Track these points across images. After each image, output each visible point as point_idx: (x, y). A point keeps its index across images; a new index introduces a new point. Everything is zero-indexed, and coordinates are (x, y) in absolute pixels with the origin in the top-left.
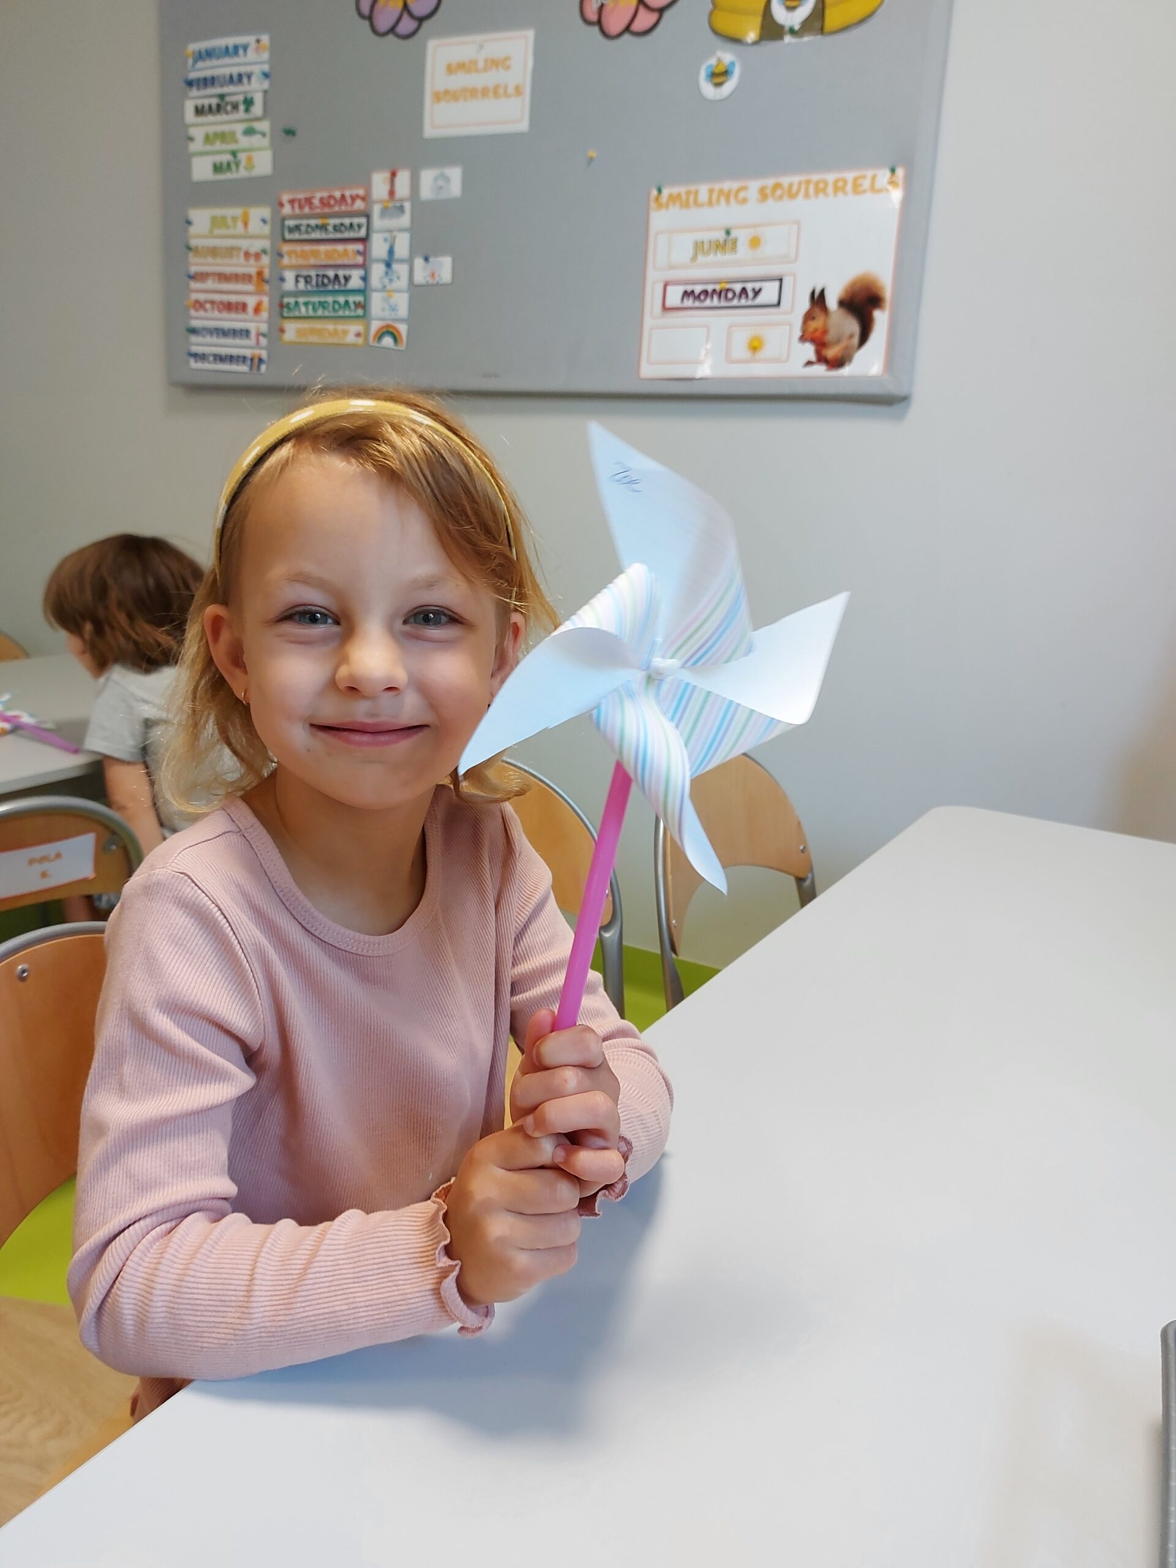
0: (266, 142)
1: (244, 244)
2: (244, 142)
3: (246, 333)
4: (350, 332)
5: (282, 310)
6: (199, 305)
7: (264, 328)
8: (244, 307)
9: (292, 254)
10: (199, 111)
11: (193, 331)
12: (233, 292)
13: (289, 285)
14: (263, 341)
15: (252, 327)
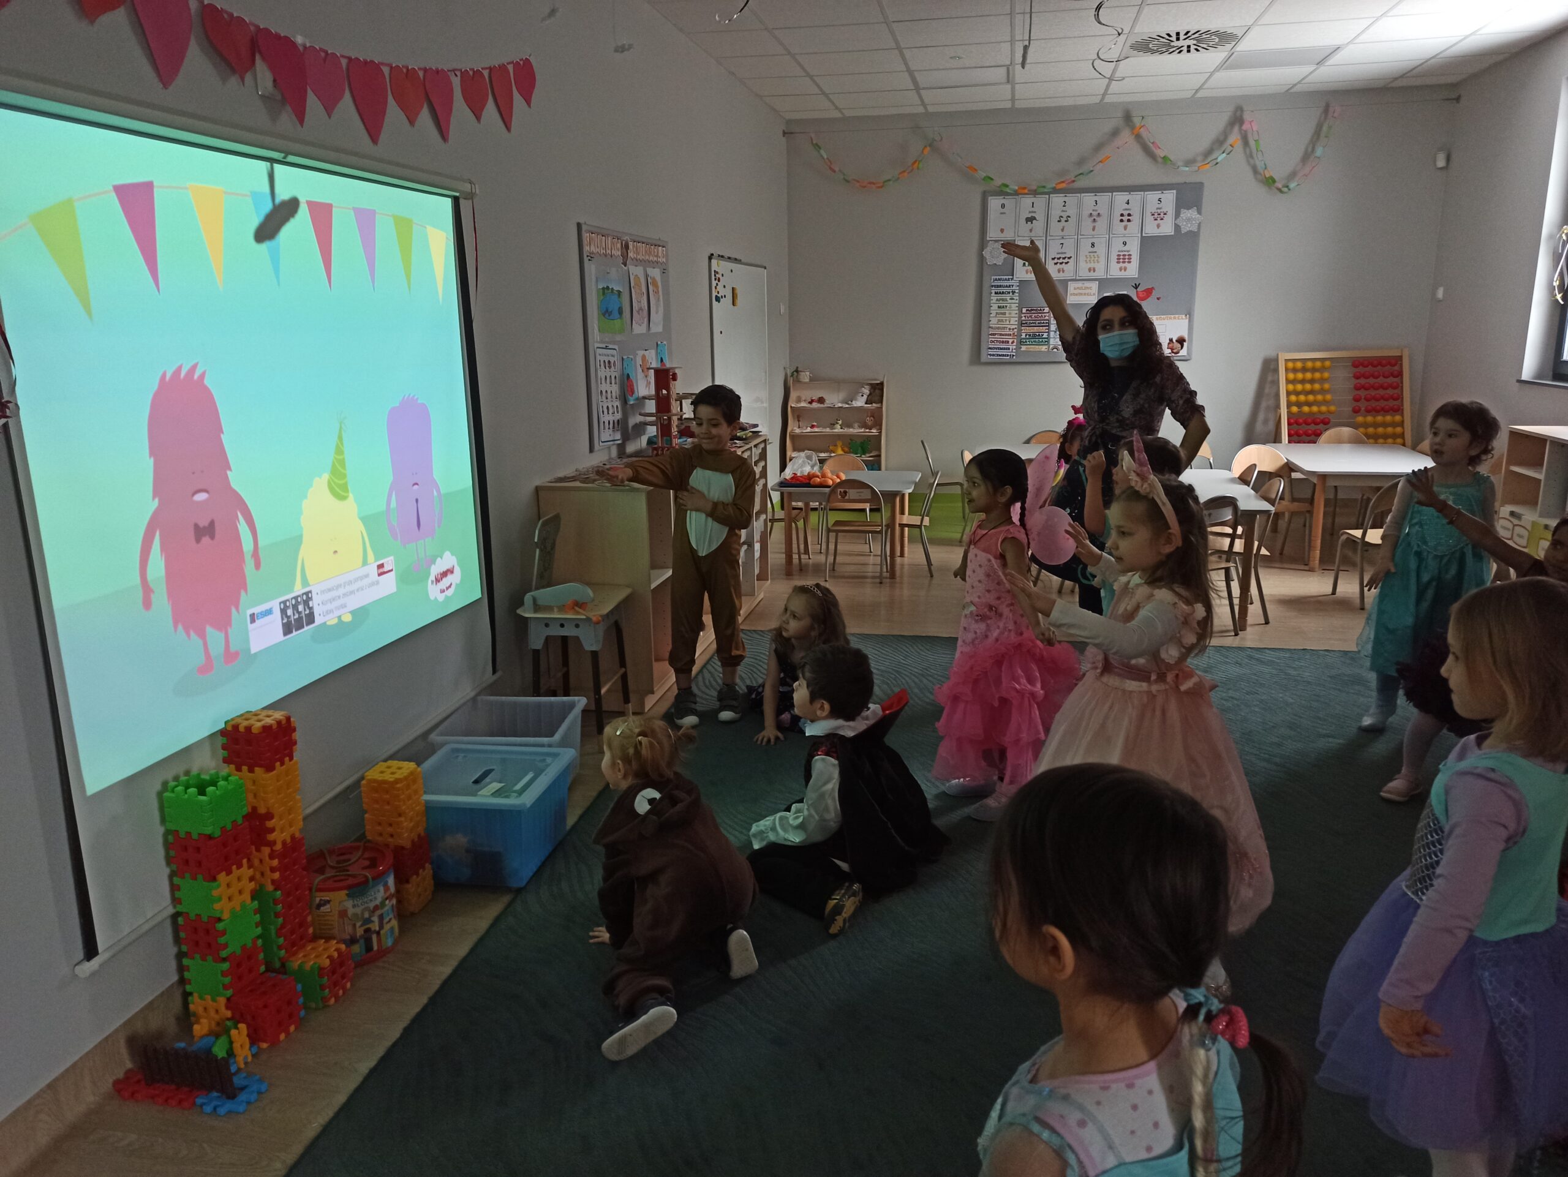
0: (1017, 302)
1: (1009, 326)
2: (1010, 301)
3: (1009, 349)
4: (1044, 348)
5: (1021, 343)
6: (993, 342)
7: (1014, 347)
8: (1008, 342)
9: (1026, 330)
10: (996, 293)
11: (990, 348)
12: (1005, 338)
13: (1024, 336)
14: (1014, 351)
15: (1011, 347)
